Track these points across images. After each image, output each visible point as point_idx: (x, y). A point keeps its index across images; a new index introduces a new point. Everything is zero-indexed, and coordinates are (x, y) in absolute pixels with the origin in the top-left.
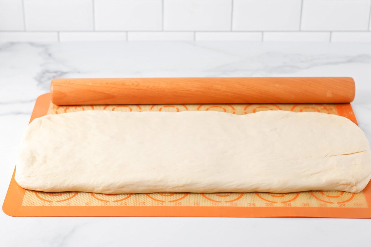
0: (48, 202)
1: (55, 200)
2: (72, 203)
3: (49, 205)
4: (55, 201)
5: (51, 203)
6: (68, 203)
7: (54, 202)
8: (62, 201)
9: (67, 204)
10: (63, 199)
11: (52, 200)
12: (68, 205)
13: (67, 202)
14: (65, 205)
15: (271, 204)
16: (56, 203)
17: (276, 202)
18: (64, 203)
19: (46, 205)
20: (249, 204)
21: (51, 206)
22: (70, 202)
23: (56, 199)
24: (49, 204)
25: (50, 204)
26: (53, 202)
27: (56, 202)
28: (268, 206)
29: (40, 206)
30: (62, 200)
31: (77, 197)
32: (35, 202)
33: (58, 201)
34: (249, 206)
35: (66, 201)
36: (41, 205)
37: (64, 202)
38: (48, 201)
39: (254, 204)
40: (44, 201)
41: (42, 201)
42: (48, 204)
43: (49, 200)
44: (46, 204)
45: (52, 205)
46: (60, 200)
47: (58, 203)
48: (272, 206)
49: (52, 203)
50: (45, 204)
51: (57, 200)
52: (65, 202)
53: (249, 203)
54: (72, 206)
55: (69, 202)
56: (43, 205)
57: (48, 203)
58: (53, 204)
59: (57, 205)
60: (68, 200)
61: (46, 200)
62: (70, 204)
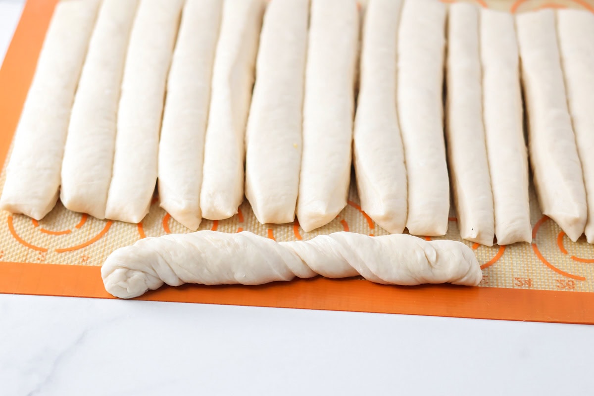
0: (38, 252)
1: (53, 246)
2: (92, 257)
3: (39, 262)
4: (53, 249)
5: (44, 254)
6: (84, 256)
7: (51, 252)
8: (71, 250)
9: (81, 260)
10: (73, 245)
11: (46, 245)
12: (84, 264)
13: (82, 255)
14: (76, 263)
15: (571, 283)
16: (54, 256)
17: (583, 279)
18: (73, 256)
19: (31, 260)
20: (516, 282)
21: (43, 263)
22: (89, 253)
23: (57, 245)
24: (39, 259)
25: (40, 256)
26: (49, 251)
27: (56, 253)
28: (564, 290)
29: (17, 264)
30: (69, 247)
31: (107, 240)
32: (6, 250)
33: (60, 251)
34: (516, 287)
35: (79, 251)
36: (20, 261)
37: (75, 253)
38: (36, 248)
39: (529, 282)
40: (27, 247)
41: (22, 247)
42: (36, 258)
43: (39, 246)
44: (31, 257)
45: (45, 260)
46: (66, 248)
47: (60, 254)
48: (572, 290)
49: (47, 254)
50: (29, 256)
51: (58, 247)
52: (77, 254)
53: (517, 279)
54: (91, 265)
55: (86, 253)
56: (24, 258)
57: (35, 255)
58: (47, 257)
59: (57, 262)
60: (83, 249)
61: (32, 244)
62: (88, 261)
